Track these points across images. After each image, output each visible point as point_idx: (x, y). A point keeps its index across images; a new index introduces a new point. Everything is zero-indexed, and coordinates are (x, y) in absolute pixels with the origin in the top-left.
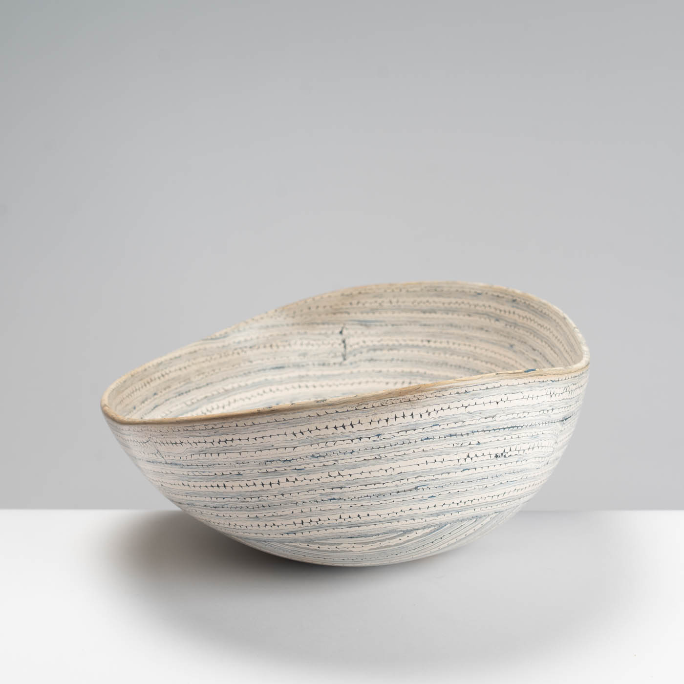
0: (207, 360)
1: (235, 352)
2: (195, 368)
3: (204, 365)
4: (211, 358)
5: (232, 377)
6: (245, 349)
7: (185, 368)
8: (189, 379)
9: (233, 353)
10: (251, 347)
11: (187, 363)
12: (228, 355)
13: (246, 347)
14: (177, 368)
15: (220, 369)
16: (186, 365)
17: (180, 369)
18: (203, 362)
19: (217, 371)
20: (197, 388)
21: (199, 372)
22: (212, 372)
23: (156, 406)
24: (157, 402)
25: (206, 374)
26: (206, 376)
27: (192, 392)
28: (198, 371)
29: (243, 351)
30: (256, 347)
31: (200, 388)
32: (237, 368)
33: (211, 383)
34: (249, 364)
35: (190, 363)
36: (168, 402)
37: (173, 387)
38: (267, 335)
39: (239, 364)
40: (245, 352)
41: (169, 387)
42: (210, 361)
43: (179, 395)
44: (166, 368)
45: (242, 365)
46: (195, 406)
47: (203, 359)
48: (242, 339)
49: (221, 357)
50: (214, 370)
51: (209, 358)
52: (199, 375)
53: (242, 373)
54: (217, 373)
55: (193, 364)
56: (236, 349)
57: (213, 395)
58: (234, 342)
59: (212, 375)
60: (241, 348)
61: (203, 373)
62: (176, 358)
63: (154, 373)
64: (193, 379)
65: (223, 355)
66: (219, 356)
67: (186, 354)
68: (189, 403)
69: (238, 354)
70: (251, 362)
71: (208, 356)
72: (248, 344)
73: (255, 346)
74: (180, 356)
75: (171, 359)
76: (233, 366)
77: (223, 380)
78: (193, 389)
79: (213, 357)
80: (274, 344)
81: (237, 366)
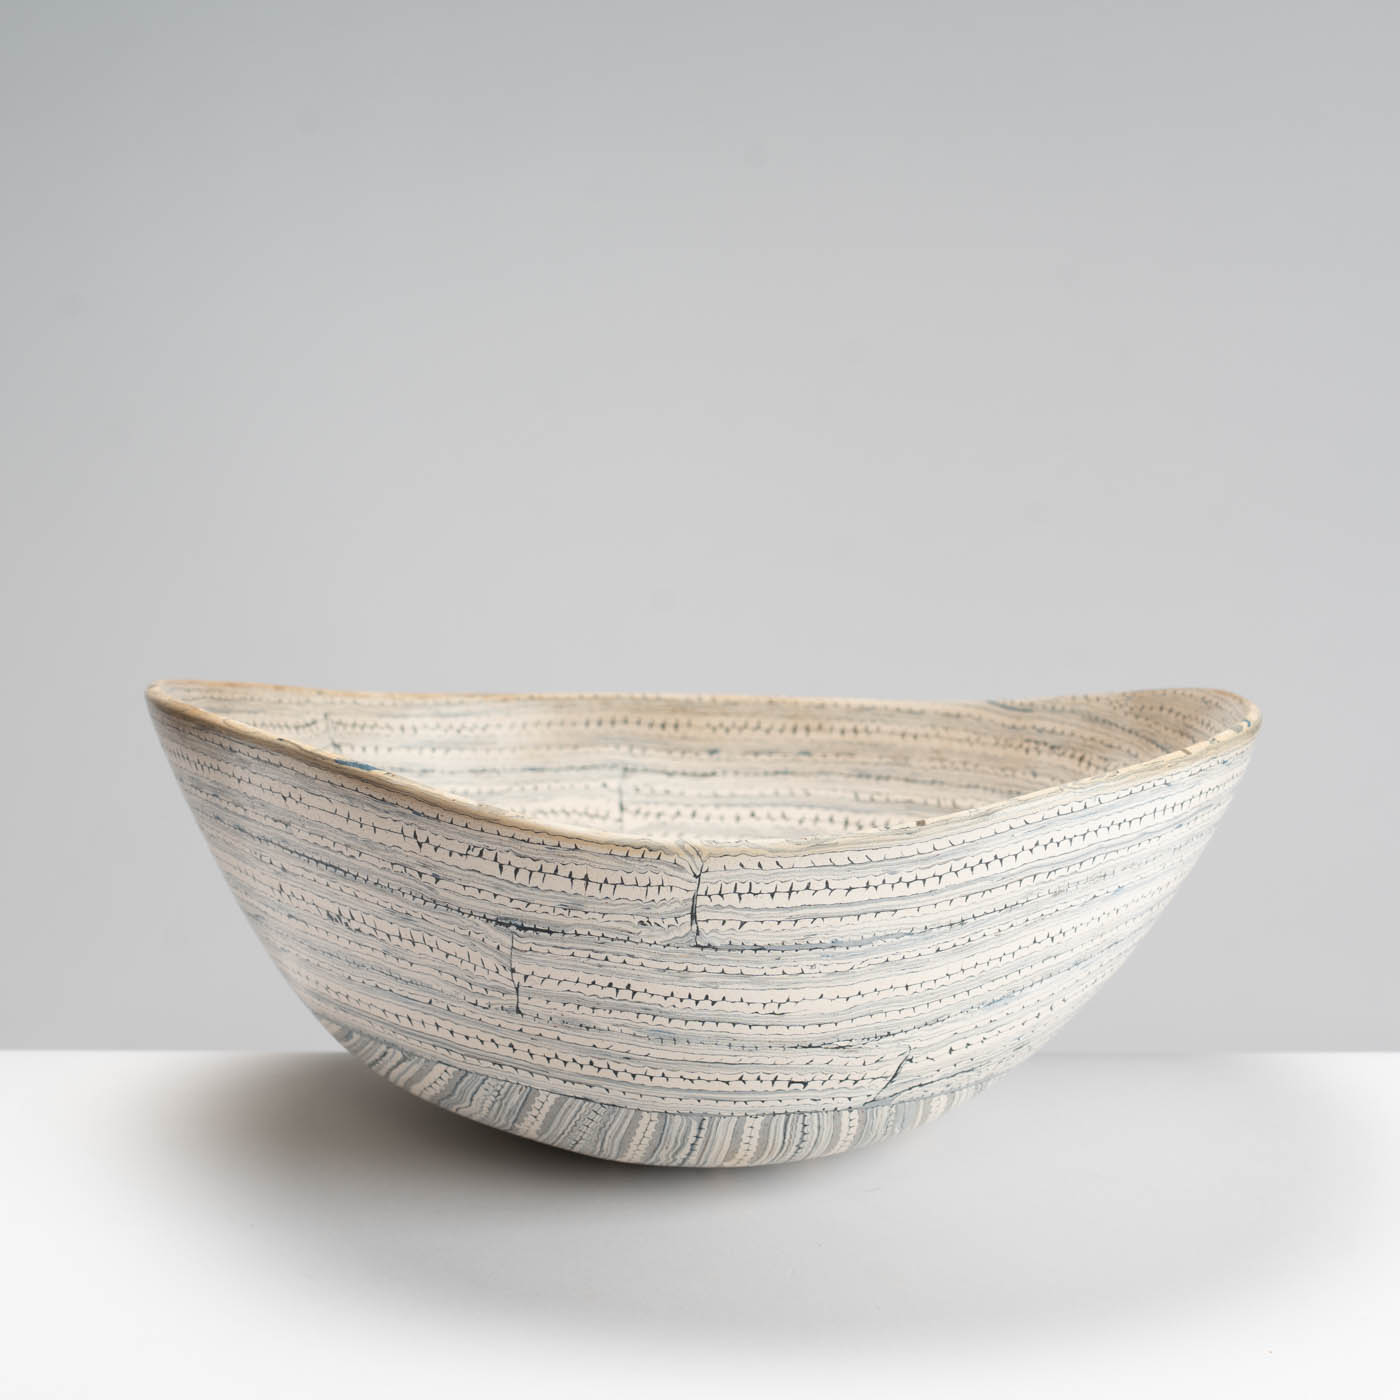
0: (968, 740)
1: (1026, 745)
2: (935, 743)
3: (956, 746)
4: (978, 740)
5: (985, 789)
6: (1041, 747)
7: (915, 737)
8: (907, 758)
9: (1021, 746)
10: (1052, 748)
11: (929, 730)
12: (1011, 746)
13: (1045, 744)
14: (899, 729)
15: (977, 766)
16: (921, 731)
17: (903, 735)
18: (960, 741)
19: (970, 766)
20: (907, 780)
21: (937, 755)
22: (960, 766)
23: (786, 773)
24: (792, 766)
25: (947, 764)
26: (944, 768)
27: (892, 782)
28: (937, 751)
29: (1036, 749)
30: (1061, 751)
31: (914, 781)
32: (1007, 776)
33: (942, 783)
34: (1031, 778)
35: (932, 732)
36: (823, 777)
37: (859, 758)
38: (1088, 735)
39: (1014, 770)
40: (1039, 752)
41: (851, 754)
42: (971, 744)
43: (860, 776)
44: (873, 721)
45: (1019, 774)
46: (872, 806)
47: (963, 735)
48: (1049, 726)
49: (997, 744)
50: (965, 763)
51: (973, 737)
52: (932, 759)
53: (1005, 789)
54: (969, 770)
55: (938, 736)
56: (1028, 741)
57: (926, 804)
58: (1034, 727)
59: (957, 769)
60: (1037, 742)
61: (942, 760)
62: (911, 712)
63: (839, 719)
64: (914, 762)
65: (1002, 742)
66: (993, 741)
67: (936, 713)
68: (864, 796)
69: (1027, 751)
70: (1035, 775)
71: (975, 733)
72: (1052, 740)
73: (1059, 748)
74: (922, 713)
75: (898, 710)
76: (1003, 769)
77: (968, 786)
78: (897, 779)
79: (983, 739)
80: (1087, 758)
81: (1009, 772)
